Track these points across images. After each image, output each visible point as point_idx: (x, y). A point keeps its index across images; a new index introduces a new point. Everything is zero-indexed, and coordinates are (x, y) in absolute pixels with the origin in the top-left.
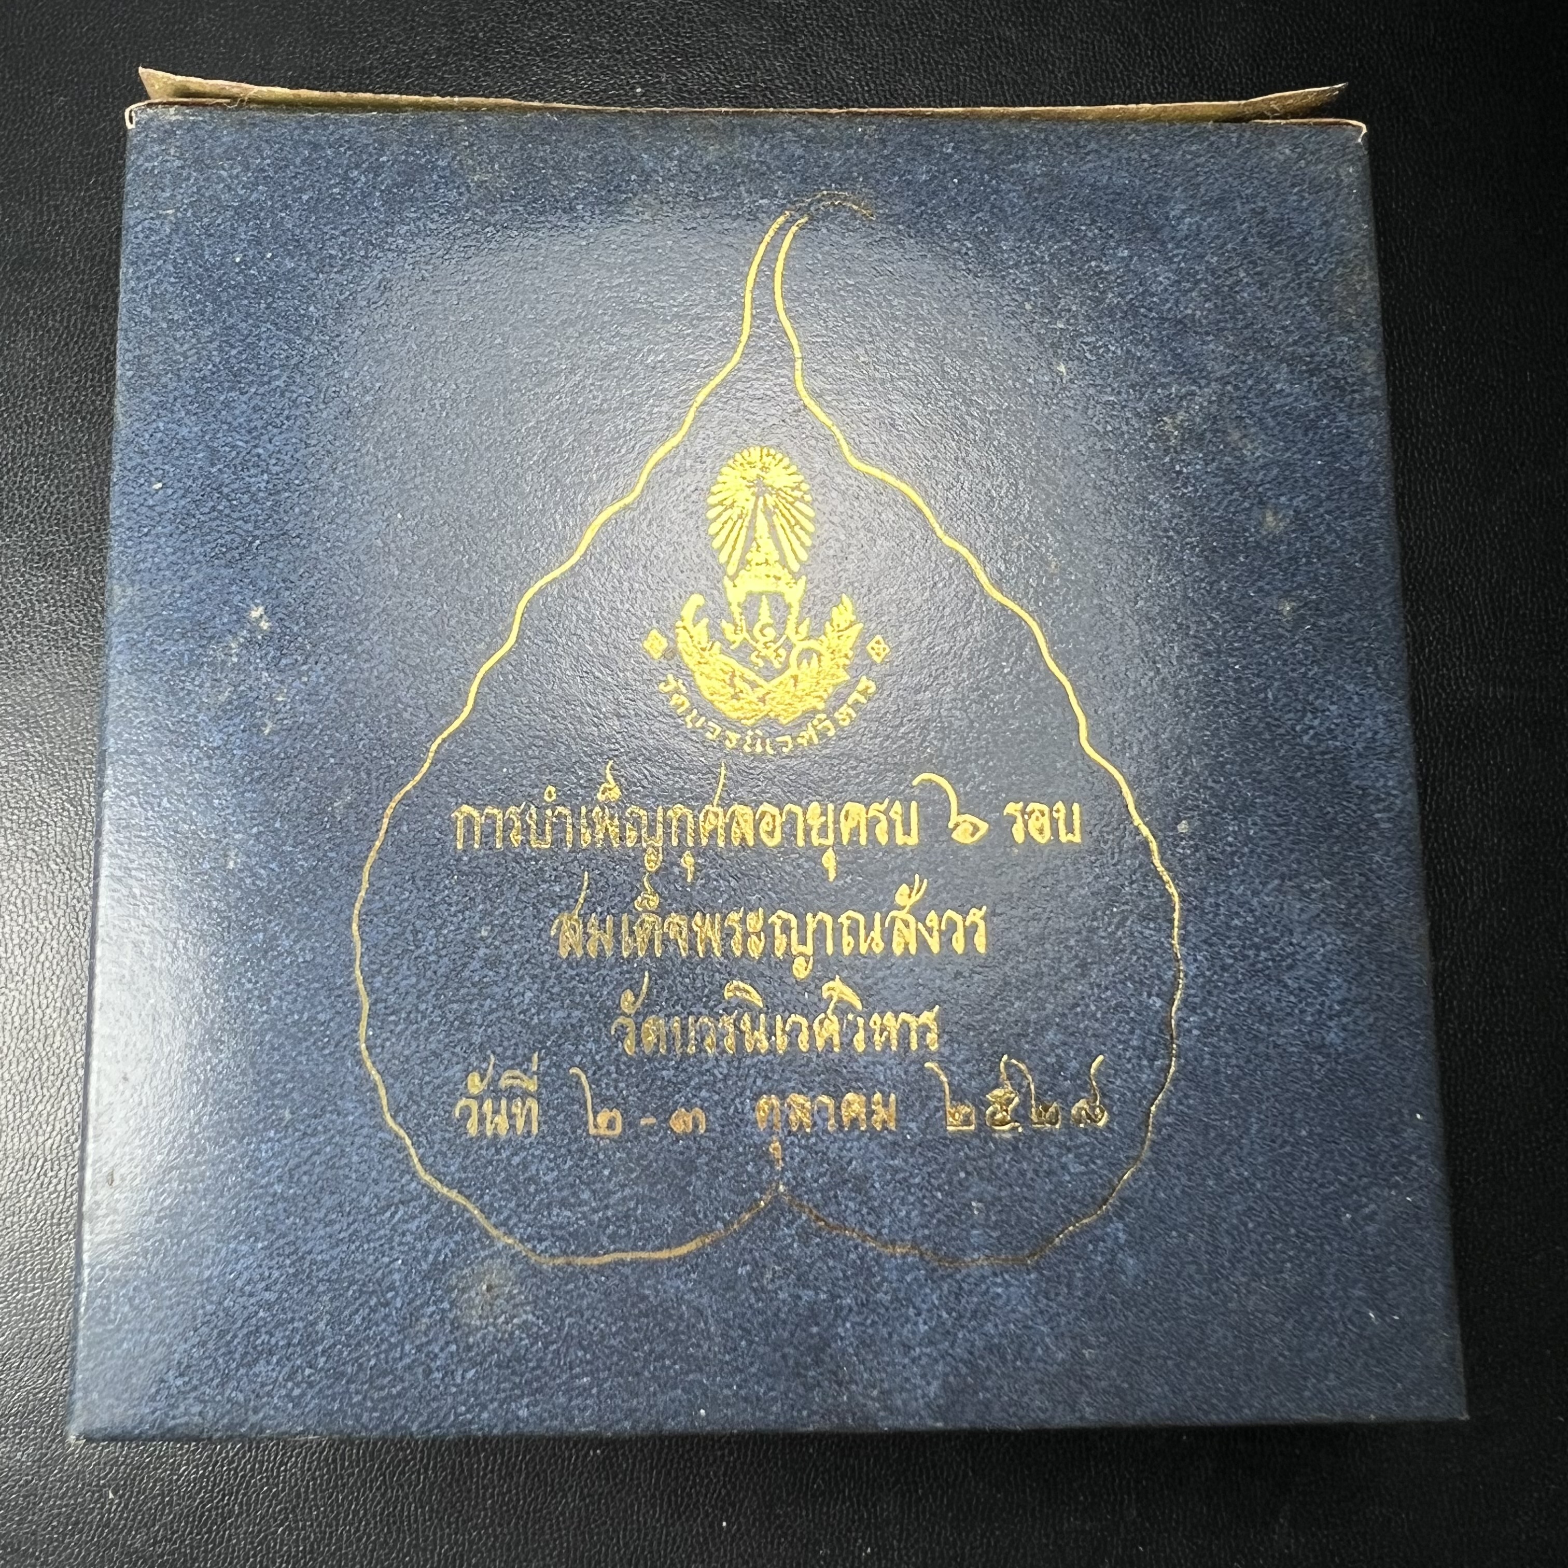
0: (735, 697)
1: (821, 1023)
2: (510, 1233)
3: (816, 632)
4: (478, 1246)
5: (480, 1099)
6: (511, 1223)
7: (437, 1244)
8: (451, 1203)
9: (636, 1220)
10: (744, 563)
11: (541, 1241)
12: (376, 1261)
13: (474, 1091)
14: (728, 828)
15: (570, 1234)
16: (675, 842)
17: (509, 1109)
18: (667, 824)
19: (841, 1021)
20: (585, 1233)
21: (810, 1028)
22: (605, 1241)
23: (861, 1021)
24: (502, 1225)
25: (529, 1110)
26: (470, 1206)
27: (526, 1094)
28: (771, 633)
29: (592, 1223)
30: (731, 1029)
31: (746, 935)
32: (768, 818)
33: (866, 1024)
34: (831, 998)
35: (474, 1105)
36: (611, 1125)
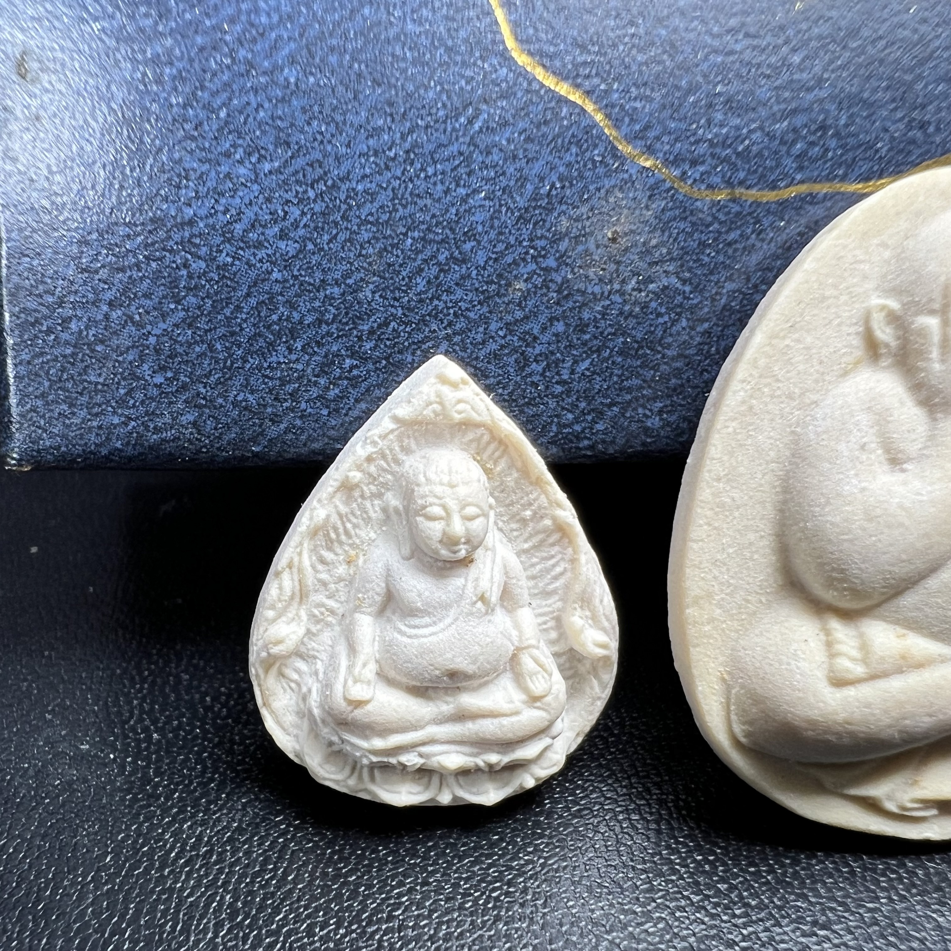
2: (650, 150)
4: (601, 170)
6: (651, 134)
7: (537, 167)
8: (562, 100)
9: (837, 135)
11: (694, 163)
12: (447, 192)
15: (738, 154)
20: (760, 154)
22: (789, 163)
24: (635, 138)
26: (590, 107)
29: (771, 136)
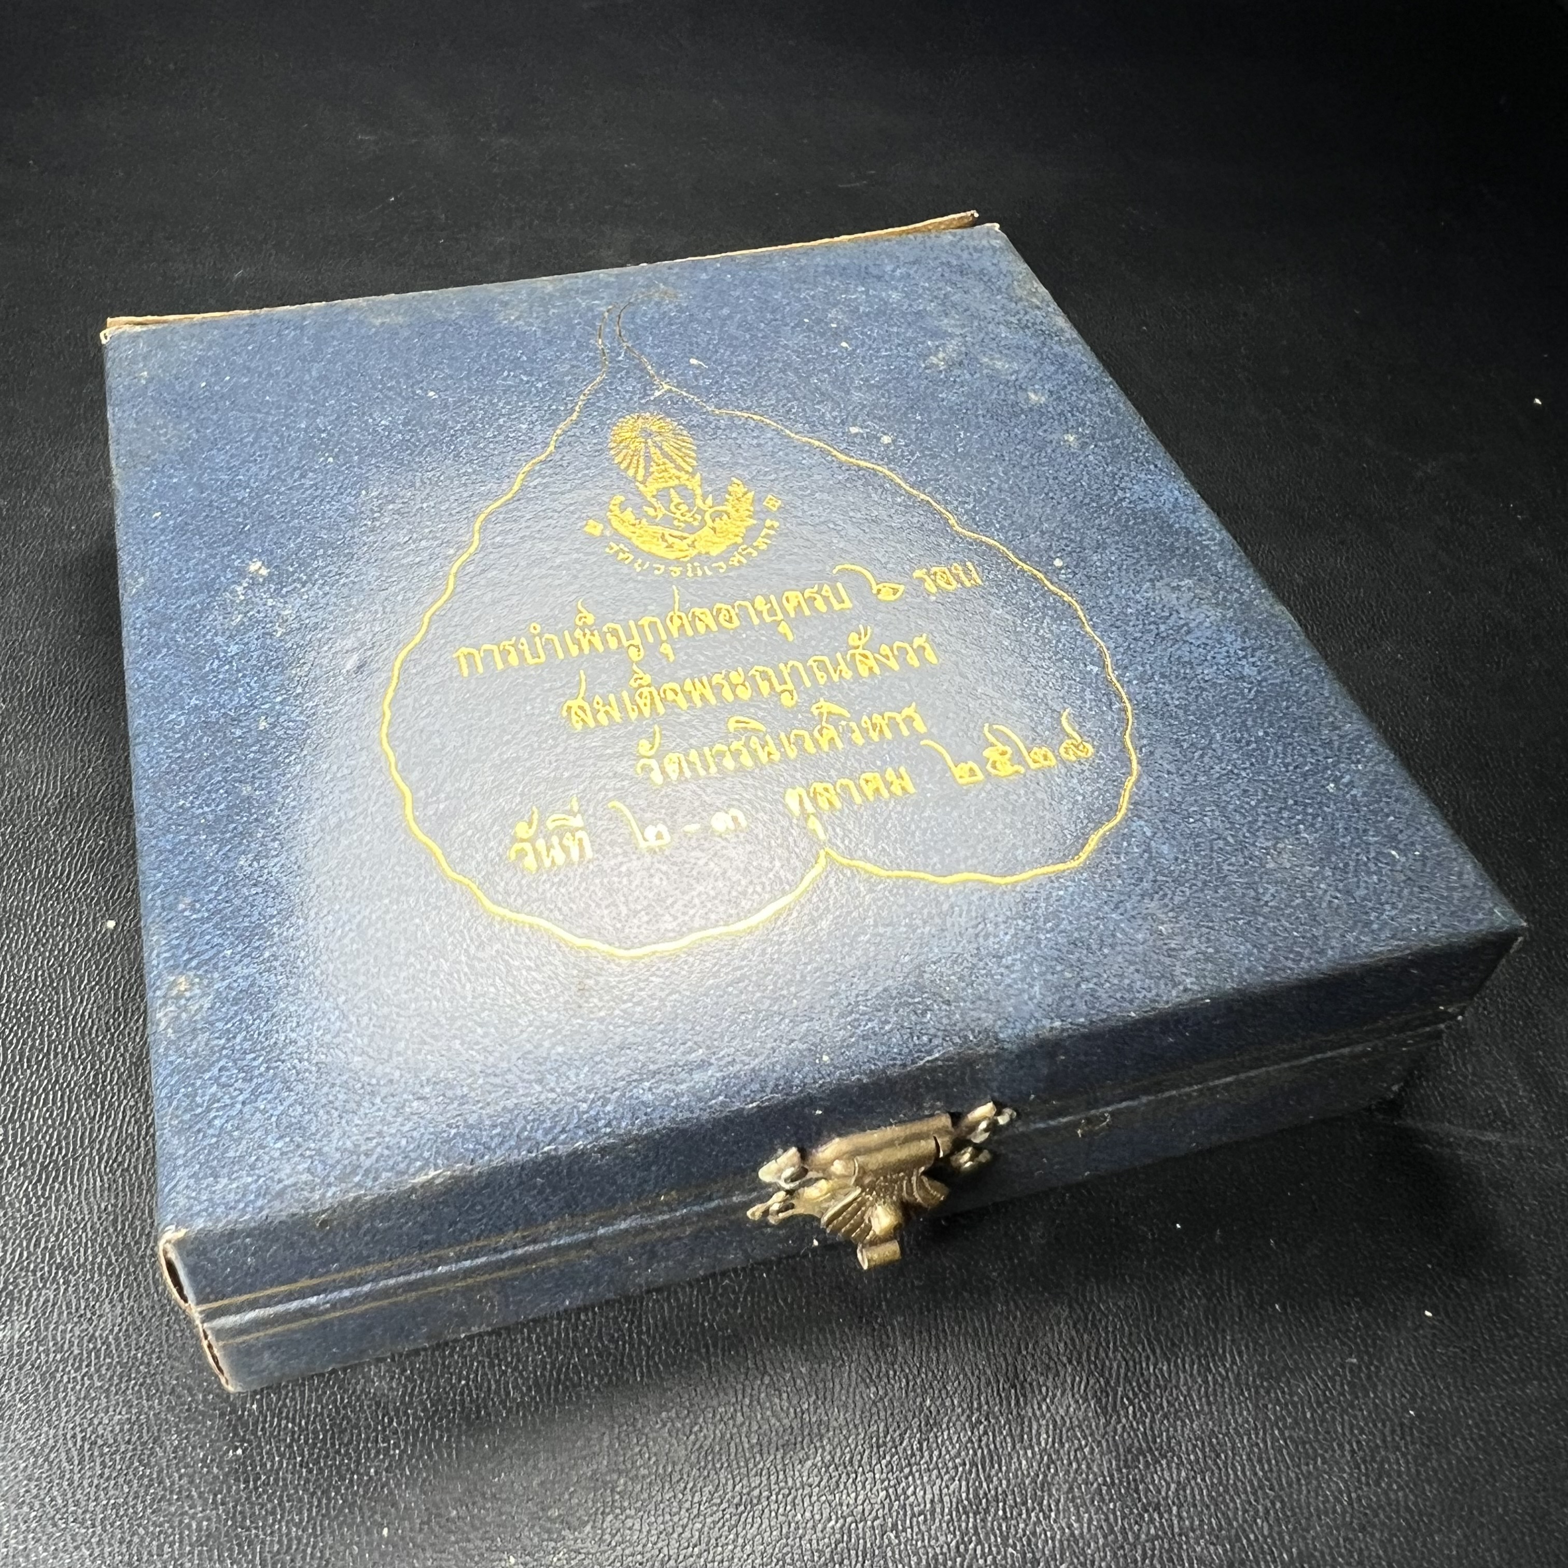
0: (670, 546)
1: (820, 732)
3: (720, 499)
5: (532, 841)
10: (648, 473)
13: (525, 837)
14: (692, 624)
16: (651, 639)
17: (561, 843)
18: (640, 628)
19: (836, 728)
21: (812, 735)
23: (853, 725)
25: (580, 840)
27: (573, 831)
28: (684, 508)
30: (744, 750)
31: (733, 687)
32: (724, 612)
33: (859, 726)
34: (821, 714)
35: (527, 846)
36: (659, 836)
